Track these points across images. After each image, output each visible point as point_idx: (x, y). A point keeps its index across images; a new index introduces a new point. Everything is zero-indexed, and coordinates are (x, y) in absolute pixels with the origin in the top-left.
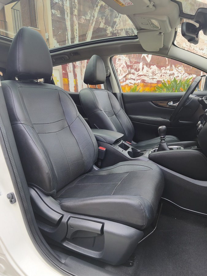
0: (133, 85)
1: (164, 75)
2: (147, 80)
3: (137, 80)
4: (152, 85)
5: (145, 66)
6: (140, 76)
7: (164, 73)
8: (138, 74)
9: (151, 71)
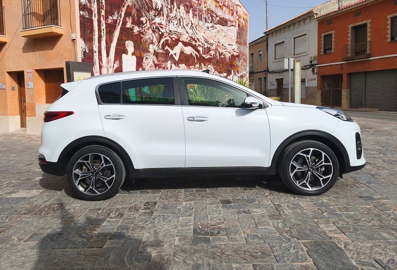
5: (173, 65)
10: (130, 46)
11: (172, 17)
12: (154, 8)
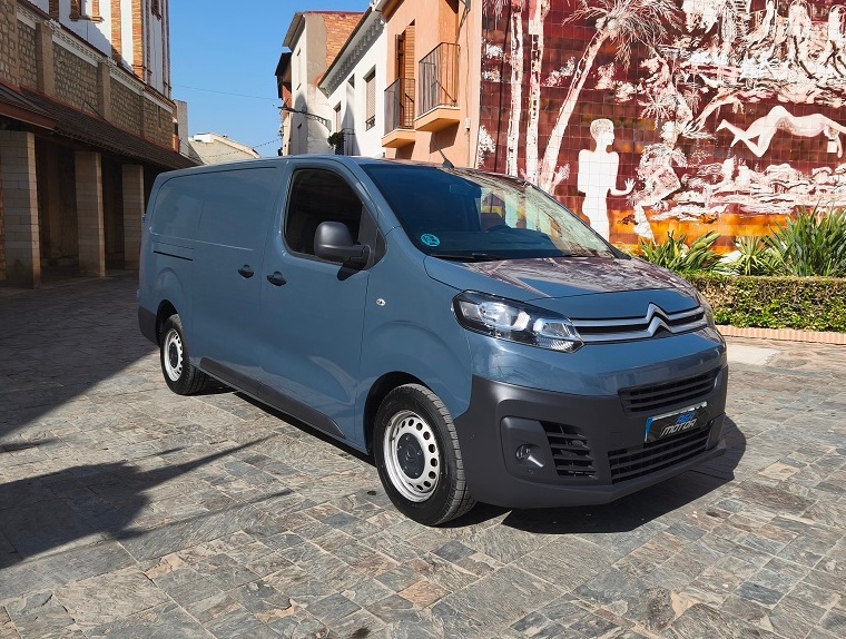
0: (695, 219)
1: (822, 190)
2: (750, 204)
3: (712, 206)
4: (772, 219)
5: (744, 169)
6: (724, 194)
7: (827, 184)
8: (714, 190)
9: (767, 179)
10: (603, 131)
11: (756, 43)
12: (690, 30)
